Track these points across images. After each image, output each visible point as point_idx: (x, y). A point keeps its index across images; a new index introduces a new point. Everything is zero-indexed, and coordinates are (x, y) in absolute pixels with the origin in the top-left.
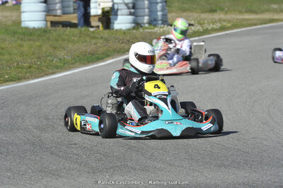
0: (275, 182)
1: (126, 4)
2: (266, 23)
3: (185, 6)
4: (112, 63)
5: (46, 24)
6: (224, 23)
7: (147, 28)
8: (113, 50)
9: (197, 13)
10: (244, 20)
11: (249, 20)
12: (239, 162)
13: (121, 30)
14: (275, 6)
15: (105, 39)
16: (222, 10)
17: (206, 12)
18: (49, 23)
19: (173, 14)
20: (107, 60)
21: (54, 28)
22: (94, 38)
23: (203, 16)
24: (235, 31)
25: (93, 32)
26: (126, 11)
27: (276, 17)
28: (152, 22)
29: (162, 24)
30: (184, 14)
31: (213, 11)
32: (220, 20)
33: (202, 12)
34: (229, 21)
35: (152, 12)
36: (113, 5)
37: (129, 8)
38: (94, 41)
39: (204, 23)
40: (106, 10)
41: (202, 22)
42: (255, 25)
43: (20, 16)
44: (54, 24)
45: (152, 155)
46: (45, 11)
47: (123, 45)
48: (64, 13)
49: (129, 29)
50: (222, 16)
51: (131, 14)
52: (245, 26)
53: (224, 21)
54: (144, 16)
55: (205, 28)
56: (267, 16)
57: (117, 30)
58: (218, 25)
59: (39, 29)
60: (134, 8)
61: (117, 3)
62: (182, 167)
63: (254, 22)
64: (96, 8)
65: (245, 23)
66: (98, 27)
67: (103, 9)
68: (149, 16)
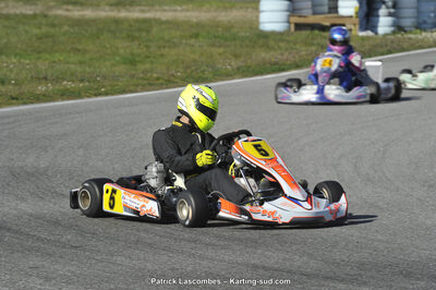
5: (289, 27)
18: (293, 26)
21: (298, 32)
43: (258, 17)
44: (299, 27)
46: (287, 11)
48: (314, 13)
59: (280, 34)
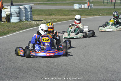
1: (16, 12)
2: (70, 20)
3: (40, 13)
4: (10, 36)
7: (24, 22)
8: (11, 30)
9: (44, 16)
10: (62, 18)
11: (64, 18)
12: (60, 74)
13: (14, 22)
15: (8, 26)
16: (54, 14)
17: (47, 15)
19: (35, 16)
20: (8, 35)
22: (3, 26)
23: (47, 17)
24: (59, 23)
25: (3, 23)
26: (16, 15)
28: (27, 19)
29: (30, 20)
30: (39, 16)
31: (51, 15)
32: (53, 19)
33: (46, 16)
34: (57, 19)
35: (26, 16)
36: (11, 13)
37: (17, 14)
38: (3, 27)
39: (47, 20)
40: (8, 15)
42: (66, 20)
45: (25, 72)
47: (15, 28)
49: (17, 22)
50: (54, 17)
51: (18, 16)
52: (63, 21)
53: (55, 19)
54: (23, 17)
56: (71, 17)
57: (12, 23)
58: (52, 21)
60: (19, 14)
61: (12, 12)
63: (66, 19)
64: (4, 14)
66: (5, 21)
67: (7, 14)
68: (25, 17)
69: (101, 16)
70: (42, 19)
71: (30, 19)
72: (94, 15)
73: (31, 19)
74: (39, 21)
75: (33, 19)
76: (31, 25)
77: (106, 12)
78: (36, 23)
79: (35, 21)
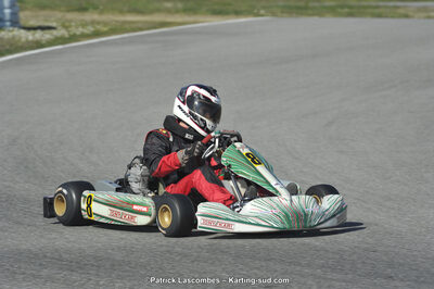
0: (162, 246)
2: (155, 28)
6: (98, 27)
9: (61, 11)
10: (125, 22)
11: (133, 22)
14: (169, 5)
16: (96, 8)
17: (73, 10)
19: (27, 13)
23: (70, 16)
24: (114, 37)
27: (170, 19)
30: (43, 13)
31: (83, 9)
32: (93, 23)
33: (68, 11)
34: (105, 24)
39: (70, 26)
41: (67, 24)
42: (141, 29)
50: (96, 17)
52: (127, 31)
55: (71, 33)
56: (157, 18)
58: (89, 29)
62: (35, 225)
63: (140, 25)
65: (127, 26)
69: (262, 16)
70: (54, 25)
71: (11, 21)
72: (237, 13)
73: (15, 23)
74: (43, 28)
75: (22, 23)
76: (11, 45)
77: (281, 4)
78: (31, 38)
79: (29, 29)
